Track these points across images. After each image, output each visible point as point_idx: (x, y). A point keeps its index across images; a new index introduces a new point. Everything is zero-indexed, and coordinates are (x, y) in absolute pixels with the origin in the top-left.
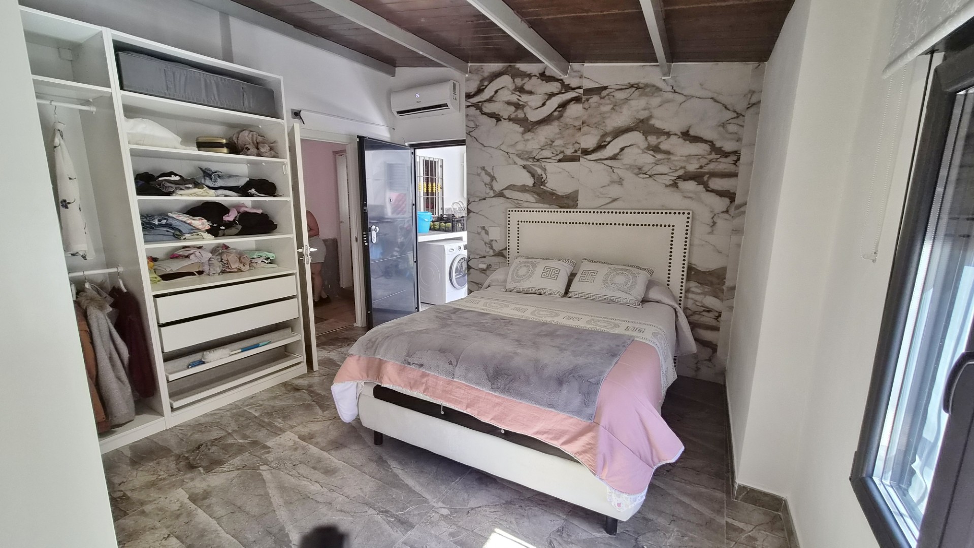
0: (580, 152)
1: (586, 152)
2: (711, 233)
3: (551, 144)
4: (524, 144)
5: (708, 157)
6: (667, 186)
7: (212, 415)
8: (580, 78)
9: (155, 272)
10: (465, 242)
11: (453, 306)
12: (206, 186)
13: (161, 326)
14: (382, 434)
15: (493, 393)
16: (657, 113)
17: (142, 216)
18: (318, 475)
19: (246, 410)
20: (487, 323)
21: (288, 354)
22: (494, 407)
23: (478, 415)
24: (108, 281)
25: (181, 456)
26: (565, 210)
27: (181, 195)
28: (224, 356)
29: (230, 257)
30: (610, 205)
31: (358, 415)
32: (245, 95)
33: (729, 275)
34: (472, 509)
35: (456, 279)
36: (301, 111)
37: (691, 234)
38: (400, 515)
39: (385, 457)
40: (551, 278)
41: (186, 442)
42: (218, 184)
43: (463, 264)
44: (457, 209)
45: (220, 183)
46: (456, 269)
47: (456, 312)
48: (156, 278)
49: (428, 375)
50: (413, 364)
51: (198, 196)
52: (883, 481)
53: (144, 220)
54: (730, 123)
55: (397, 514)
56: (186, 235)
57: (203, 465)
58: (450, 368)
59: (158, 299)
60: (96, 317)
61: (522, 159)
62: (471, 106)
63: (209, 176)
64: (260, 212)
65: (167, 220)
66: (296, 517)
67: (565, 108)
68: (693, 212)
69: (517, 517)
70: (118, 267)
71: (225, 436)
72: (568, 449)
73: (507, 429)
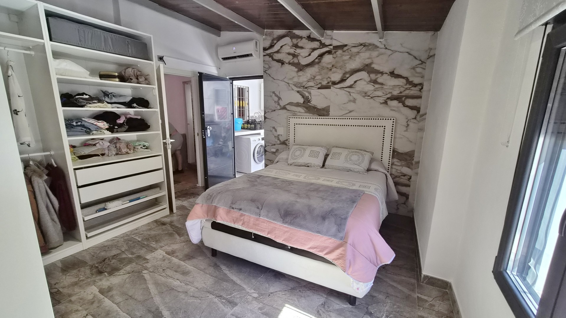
0: (331, 83)
1: (334, 83)
2: (406, 131)
3: (313, 78)
4: (298, 78)
5: (404, 86)
6: (381, 103)
7: (111, 240)
8: (331, 39)
9: (74, 154)
10: (262, 135)
11: (257, 174)
12: (106, 102)
13: (79, 187)
14: (216, 250)
15: (284, 225)
16: (376, 60)
17: (65, 120)
18: (178, 276)
19: (133, 237)
20: (278, 184)
21: (157, 203)
22: (284, 233)
23: (275, 238)
24: (44, 160)
25: (94, 266)
26: (322, 117)
27: (90, 107)
28: (119, 205)
29: (121, 145)
30: (348, 114)
31: (202, 239)
32: (129, 46)
33: (416, 155)
34: (272, 293)
35: (257, 157)
36: (163, 57)
37: (395, 131)
38: (229, 298)
39: (218, 264)
40: (315, 157)
41: (96, 258)
42: (113, 101)
43: (261, 149)
44: (257, 117)
45: (114, 100)
46: (257, 152)
47: (260, 177)
48: (75, 158)
49: (245, 215)
50: (235, 208)
51: (101, 107)
52: (512, 273)
53: (66, 122)
54: (417, 67)
55: (227, 297)
56: (94, 132)
57: (107, 271)
58: (258, 211)
59: (77, 171)
60: (38, 182)
61: (297, 87)
62: (267, 55)
63: (108, 96)
64: (139, 117)
65: (81, 122)
66: (166, 301)
67: (322, 57)
68: (396, 119)
69: (298, 297)
70: (51, 151)
71: (120, 253)
72: (328, 257)
73: (292, 246)
